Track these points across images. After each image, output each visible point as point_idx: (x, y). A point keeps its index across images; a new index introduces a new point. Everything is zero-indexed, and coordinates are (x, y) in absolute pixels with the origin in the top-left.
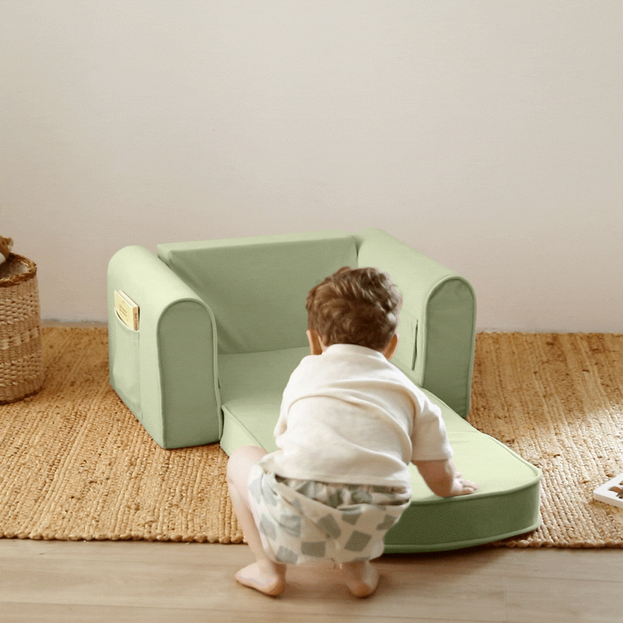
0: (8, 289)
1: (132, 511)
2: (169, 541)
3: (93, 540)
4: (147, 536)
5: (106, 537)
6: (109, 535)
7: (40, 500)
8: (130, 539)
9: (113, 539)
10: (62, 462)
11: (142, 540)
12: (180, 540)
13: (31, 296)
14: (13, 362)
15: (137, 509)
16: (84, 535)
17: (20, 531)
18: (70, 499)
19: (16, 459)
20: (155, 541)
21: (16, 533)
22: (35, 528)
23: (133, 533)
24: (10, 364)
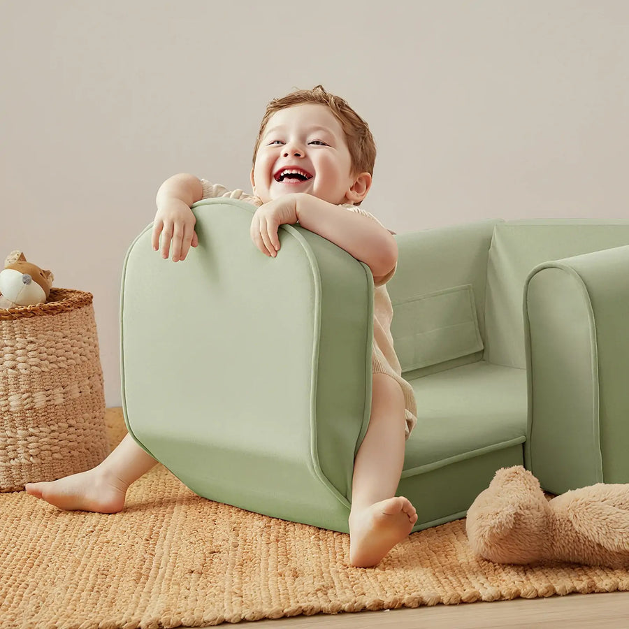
0: (57, 318)
1: (289, 580)
2: (364, 610)
3: (243, 621)
4: (326, 606)
5: (263, 615)
6: (267, 611)
7: (142, 580)
8: (302, 614)
9: (274, 617)
10: (162, 535)
11: (320, 613)
12: (379, 608)
13: (88, 330)
14: (72, 422)
15: (296, 576)
16: (227, 616)
17: (124, 620)
18: (187, 576)
19: (93, 539)
20: (342, 612)
21: (117, 623)
22: (146, 614)
23: (304, 605)
24: (67, 425)
